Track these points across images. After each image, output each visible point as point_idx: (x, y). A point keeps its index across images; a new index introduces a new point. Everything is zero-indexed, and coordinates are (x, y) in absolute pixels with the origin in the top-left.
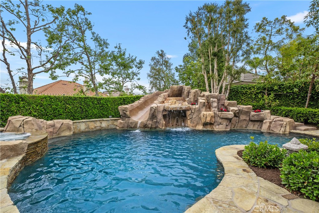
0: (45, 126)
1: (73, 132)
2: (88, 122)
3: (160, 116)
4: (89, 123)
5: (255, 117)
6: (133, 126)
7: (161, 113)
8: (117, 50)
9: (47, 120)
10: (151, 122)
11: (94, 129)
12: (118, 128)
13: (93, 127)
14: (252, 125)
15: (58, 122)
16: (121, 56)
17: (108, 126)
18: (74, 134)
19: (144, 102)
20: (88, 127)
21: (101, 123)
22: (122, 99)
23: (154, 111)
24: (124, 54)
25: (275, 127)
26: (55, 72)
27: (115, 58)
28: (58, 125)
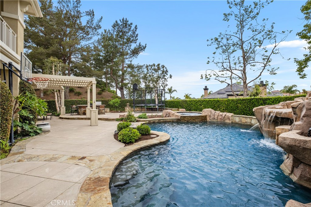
0: (217, 115)
4: (241, 118)
11: (245, 124)
13: (244, 121)
18: (232, 123)
20: (241, 121)
21: (251, 120)
28: (224, 116)
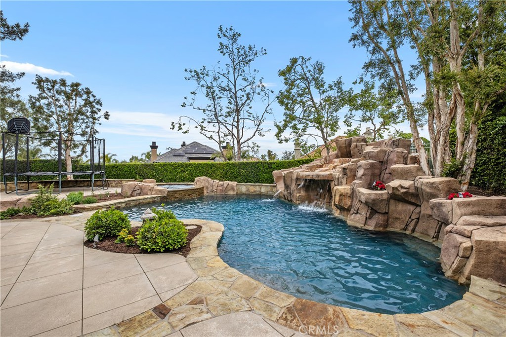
0: (217, 185)
2: (248, 186)
3: (293, 186)
7: (295, 183)
9: (220, 181)
10: (286, 193)
11: (254, 193)
13: (252, 191)
15: (226, 183)
17: (267, 192)
18: (237, 194)
20: (248, 190)
21: (261, 188)
25: (447, 249)
28: (226, 186)
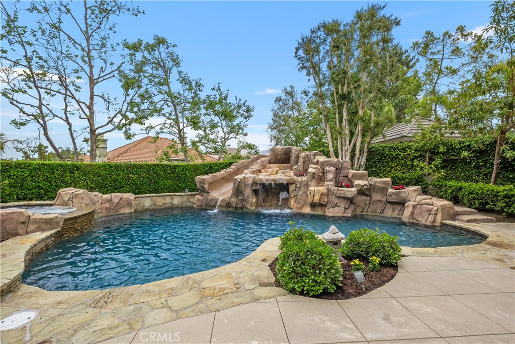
0: (100, 201)
1: (135, 209)
2: (154, 198)
3: (248, 192)
4: (156, 198)
5: (393, 196)
6: (212, 205)
7: (250, 188)
8: (215, 92)
9: (103, 193)
10: (235, 200)
11: (163, 207)
12: (195, 206)
13: (161, 204)
14: (391, 210)
15: (116, 196)
16: (220, 101)
17: (182, 203)
18: (136, 211)
19: (236, 171)
20: (154, 204)
21: (172, 199)
22: (208, 166)
23: (239, 185)
24: (226, 98)
25: (420, 214)
26: (130, 129)
27: (211, 105)
28: (116, 200)
